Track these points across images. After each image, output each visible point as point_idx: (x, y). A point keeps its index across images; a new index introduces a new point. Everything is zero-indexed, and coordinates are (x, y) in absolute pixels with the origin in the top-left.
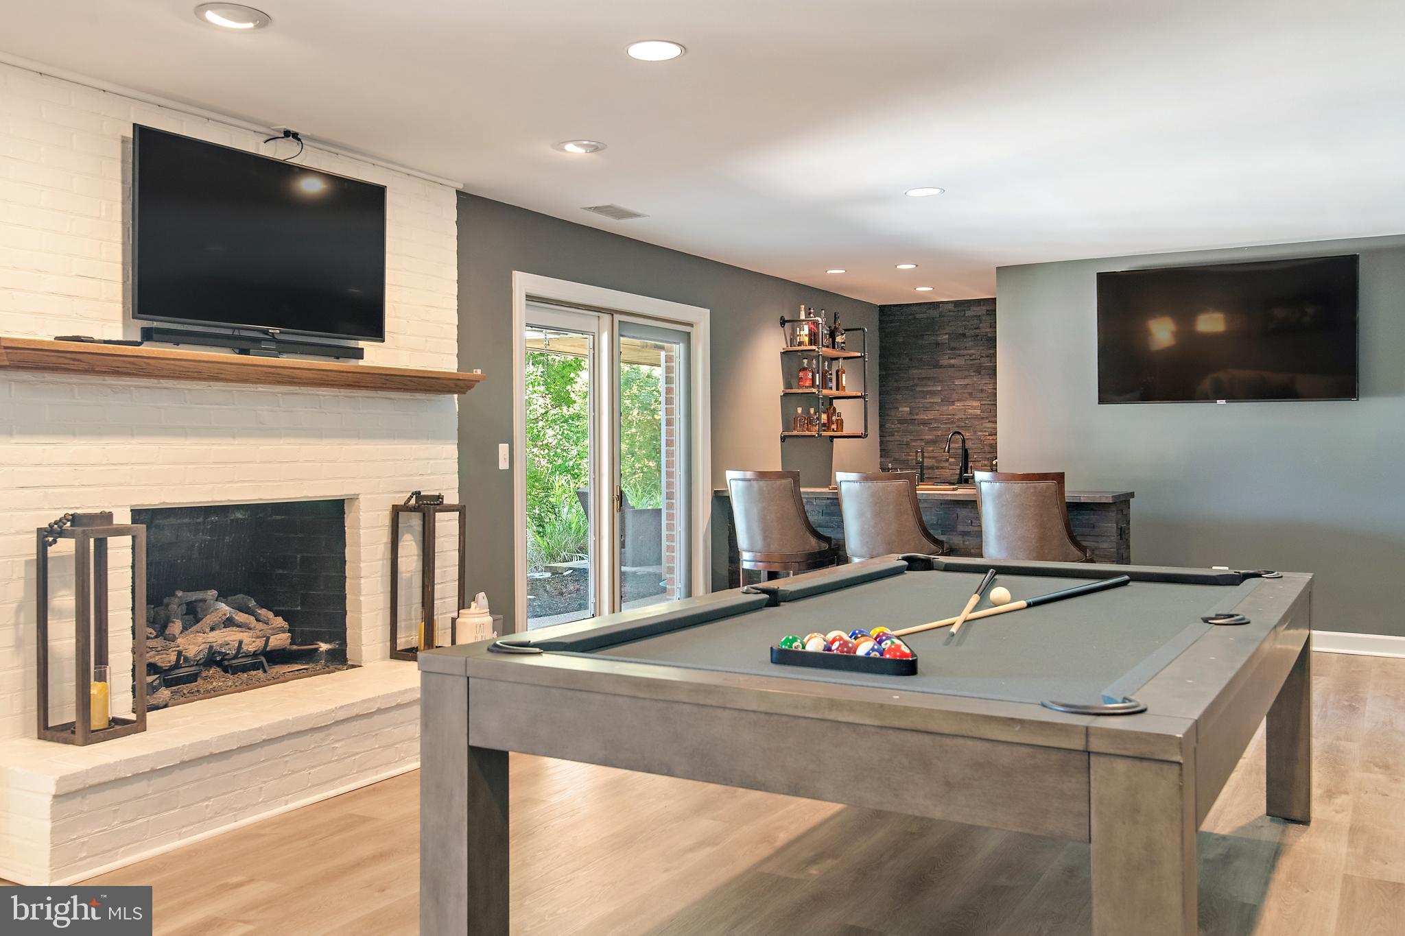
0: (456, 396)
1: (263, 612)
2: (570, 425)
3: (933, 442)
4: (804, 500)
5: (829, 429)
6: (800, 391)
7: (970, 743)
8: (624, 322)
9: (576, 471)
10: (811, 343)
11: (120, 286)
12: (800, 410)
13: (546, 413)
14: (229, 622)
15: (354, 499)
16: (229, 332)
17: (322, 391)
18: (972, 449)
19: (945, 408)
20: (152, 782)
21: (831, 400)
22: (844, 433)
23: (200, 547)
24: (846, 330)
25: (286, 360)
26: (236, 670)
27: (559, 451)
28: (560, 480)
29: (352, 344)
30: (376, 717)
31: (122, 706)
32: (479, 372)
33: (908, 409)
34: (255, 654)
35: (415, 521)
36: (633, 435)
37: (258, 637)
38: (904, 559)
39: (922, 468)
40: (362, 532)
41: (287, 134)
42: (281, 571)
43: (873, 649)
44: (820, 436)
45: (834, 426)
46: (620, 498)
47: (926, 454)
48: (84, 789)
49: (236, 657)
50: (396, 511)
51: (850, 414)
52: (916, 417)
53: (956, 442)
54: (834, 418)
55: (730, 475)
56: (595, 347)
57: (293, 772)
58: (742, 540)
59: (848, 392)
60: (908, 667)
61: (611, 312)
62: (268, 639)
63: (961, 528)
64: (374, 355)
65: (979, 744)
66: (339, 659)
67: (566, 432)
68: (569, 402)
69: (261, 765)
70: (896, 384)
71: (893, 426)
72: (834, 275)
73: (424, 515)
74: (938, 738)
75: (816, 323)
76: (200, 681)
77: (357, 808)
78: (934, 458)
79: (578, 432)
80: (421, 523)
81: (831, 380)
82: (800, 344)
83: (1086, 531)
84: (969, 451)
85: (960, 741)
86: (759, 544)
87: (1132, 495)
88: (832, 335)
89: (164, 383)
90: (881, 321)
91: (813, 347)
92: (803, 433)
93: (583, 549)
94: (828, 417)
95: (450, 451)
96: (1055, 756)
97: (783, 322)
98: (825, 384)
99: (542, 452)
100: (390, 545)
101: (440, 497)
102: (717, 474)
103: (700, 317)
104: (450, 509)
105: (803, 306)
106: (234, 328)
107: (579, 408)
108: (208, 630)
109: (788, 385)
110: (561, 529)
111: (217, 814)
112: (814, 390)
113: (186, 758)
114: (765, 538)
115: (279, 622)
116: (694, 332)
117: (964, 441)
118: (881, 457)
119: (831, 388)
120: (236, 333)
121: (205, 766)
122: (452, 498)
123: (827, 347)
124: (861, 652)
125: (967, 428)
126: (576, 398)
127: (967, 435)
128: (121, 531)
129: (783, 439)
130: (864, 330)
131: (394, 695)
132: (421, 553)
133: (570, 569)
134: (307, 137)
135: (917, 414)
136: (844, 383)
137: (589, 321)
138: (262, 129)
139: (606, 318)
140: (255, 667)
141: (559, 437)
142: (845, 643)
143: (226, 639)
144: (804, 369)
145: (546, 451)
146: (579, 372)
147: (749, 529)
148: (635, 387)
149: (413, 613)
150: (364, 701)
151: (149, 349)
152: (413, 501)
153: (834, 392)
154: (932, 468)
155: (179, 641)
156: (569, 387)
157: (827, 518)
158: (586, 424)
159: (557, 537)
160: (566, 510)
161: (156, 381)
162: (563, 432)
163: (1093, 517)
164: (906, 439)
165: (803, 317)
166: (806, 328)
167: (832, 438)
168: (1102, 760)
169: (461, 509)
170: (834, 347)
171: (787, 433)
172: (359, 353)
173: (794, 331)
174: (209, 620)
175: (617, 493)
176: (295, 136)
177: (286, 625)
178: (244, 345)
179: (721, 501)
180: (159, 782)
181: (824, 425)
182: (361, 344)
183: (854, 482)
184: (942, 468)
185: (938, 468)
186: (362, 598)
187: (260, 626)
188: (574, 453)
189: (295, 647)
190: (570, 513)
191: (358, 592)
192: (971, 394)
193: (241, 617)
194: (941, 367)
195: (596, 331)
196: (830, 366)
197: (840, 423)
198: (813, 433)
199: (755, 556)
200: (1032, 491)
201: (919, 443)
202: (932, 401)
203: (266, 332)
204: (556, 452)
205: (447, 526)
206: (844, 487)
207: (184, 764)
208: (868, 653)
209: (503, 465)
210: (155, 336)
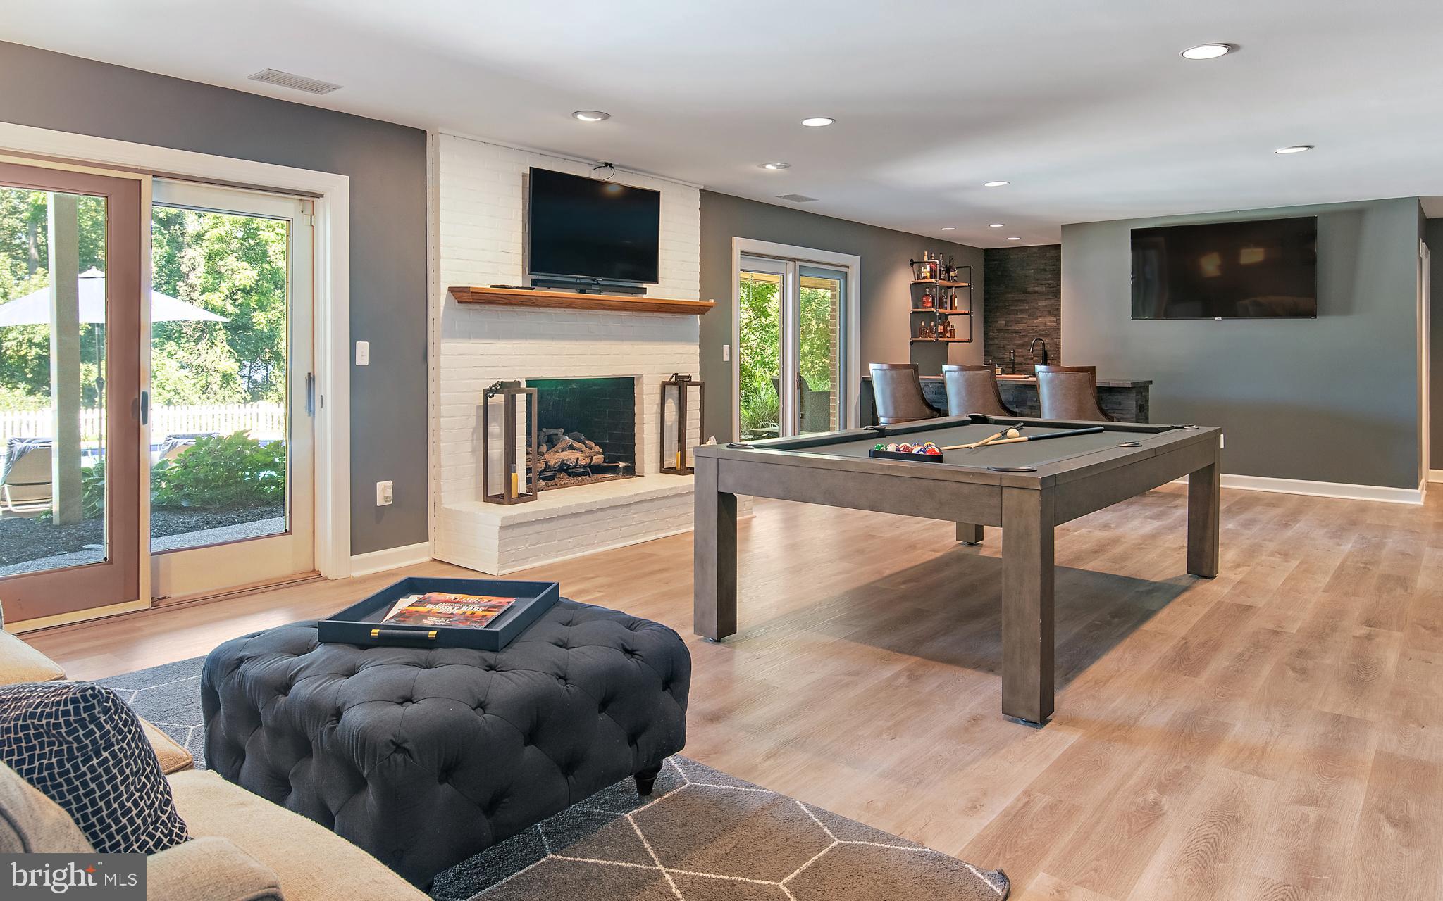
0: (698, 315)
1: (588, 442)
2: (767, 333)
3: (1022, 346)
4: (922, 385)
5: (944, 336)
6: (923, 310)
7: (950, 483)
8: (803, 268)
9: (771, 365)
10: (931, 277)
11: (521, 256)
12: (923, 323)
13: (750, 322)
14: (571, 448)
15: (640, 377)
16: (574, 280)
17: (623, 313)
18: (1050, 351)
19: (1031, 321)
20: (544, 525)
21: (946, 316)
22: (955, 339)
23: (553, 404)
24: (957, 268)
25: (604, 296)
26: (574, 475)
27: (758, 350)
28: (759, 372)
29: (639, 285)
30: (656, 502)
31: (523, 488)
32: (713, 300)
33: (1004, 322)
34: (585, 467)
35: (673, 392)
36: (813, 339)
37: (586, 457)
38: (969, 417)
39: (1014, 364)
40: (644, 397)
41: (606, 164)
42: (597, 420)
43: (921, 450)
44: (937, 340)
45: (948, 334)
46: (800, 382)
47: (1016, 354)
48: (514, 525)
49: (575, 467)
50: (664, 384)
51: (959, 325)
52: (1010, 328)
53: (1039, 346)
54: (948, 329)
55: (872, 366)
56: (784, 282)
57: (613, 529)
58: (880, 410)
59: (959, 311)
60: (938, 459)
61: (794, 260)
62: (592, 457)
63: (1029, 404)
64: (653, 292)
65: (955, 484)
66: (630, 471)
67: (764, 337)
68: (767, 315)
69: (596, 523)
70: (996, 305)
71: (994, 334)
72: (947, 231)
73: (680, 387)
74: (936, 482)
75: (935, 264)
76: (556, 480)
77: (648, 550)
78: (1023, 356)
79: (772, 337)
80: (678, 392)
81: (946, 303)
82: (925, 278)
83: (1115, 406)
84: (1048, 352)
85: (947, 483)
86: (891, 413)
87: (1151, 382)
88: (948, 271)
89: (542, 309)
90: (985, 260)
91: (933, 280)
92: (926, 339)
93: (776, 420)
94: (944, 328)
95: (695, 349)
96: (987, 488)
97: (912, 263)
98: (941, 304)
99: (746, 351)
100: (660, 405)
101: (689, 377)
102: (864, 368)
103: (854, 262)
104: (695, 384)
105: (926, 252)
106: (577, 278)
107: (773, 319)
108: (560, 451)
109: (915, 306)
110: (761, 405)
111: (575, 547)
112: (933, 310)
113: (560, 514)
114: (895, 408)
115: (597, 448)
116: (849, 272)
117: (1044, 345)
118: (985, 355)
119: (946, 308)
120: (578, 281)
121: (568, 520)
122: (696, 378)
123: (944, 280)
124: (914, 452)
125: (1047, 336)
126: (772, 313)
127: (1047, 340)
128: (522, 392)
129: (912, 343)
130: (970, 267)
131: (665, 490)
132: (678, 411)
133: (767, 432)
134: (617, 166)
135: (1011, 326)
136: (956, 304)
137: (780, 266)
138: (592, 163)
139: (791, 264)
140: (585, 474)
141: (758, 340)
142: (908, 448)
143: (570, 456)
144: (927, 295)
145: (750, 350)
146: (774, 294)
147: (884, 403)
148: (814, 304)
149: (673, 447)
150: (649, 492)
151: (538, 291)
152: (673, 379)
153: (949, 311)
154: (1021, 364)
155: (545, 456)
156: (766, 304)
157: (939, 396)
158: (778, 331)
159: (757, 411)
160: (764, 392)
161: (537, 308)
162: (762, 337)
163: (1120, 397)
164: (1002, 343)
165: (926, 260)
166: (928, 267)
167: (948, 342)
168: (1007, 489)
169: (701, 385)
170: (949, 280)
171: (914, 339)
172: (644, 291)
173: (920, 269)
174: (561, 445)
175: (797, 377)
176: (611, 165)
177: (601, 450)
178: (582, 287)
179: (867, 383)
180: (547, 526)
181: (941, 333)
182: (645, 285)
183: (954, 371)
184: (1028, 364)
185: (1025, 364)
186: (644, 436)
187: (587, 450)
188: (770, 352)
189: (605, 464)
190: (767, 394)
191: (642, 432)
192: (1049, 312)
193: (577, 445)
194: (1029, 293)
195: (784, 272)
196: (946, 293)
197: (953, 333)
198: (932, 339)
199: (889, 420)
200: (1073, 378)
201: (1012, 346)
202: (1021, 316)
203: (594, 280)
204: (756, 351)
205: (693, 393)
206: (947, 375)
207: (559, 518)
208: (918, 452)
209: (726, 358)
210: (538, 284)
